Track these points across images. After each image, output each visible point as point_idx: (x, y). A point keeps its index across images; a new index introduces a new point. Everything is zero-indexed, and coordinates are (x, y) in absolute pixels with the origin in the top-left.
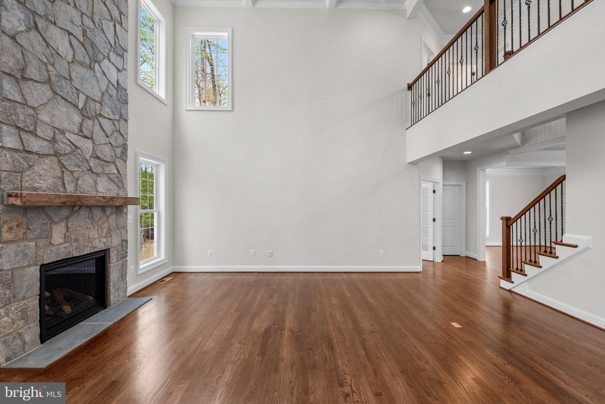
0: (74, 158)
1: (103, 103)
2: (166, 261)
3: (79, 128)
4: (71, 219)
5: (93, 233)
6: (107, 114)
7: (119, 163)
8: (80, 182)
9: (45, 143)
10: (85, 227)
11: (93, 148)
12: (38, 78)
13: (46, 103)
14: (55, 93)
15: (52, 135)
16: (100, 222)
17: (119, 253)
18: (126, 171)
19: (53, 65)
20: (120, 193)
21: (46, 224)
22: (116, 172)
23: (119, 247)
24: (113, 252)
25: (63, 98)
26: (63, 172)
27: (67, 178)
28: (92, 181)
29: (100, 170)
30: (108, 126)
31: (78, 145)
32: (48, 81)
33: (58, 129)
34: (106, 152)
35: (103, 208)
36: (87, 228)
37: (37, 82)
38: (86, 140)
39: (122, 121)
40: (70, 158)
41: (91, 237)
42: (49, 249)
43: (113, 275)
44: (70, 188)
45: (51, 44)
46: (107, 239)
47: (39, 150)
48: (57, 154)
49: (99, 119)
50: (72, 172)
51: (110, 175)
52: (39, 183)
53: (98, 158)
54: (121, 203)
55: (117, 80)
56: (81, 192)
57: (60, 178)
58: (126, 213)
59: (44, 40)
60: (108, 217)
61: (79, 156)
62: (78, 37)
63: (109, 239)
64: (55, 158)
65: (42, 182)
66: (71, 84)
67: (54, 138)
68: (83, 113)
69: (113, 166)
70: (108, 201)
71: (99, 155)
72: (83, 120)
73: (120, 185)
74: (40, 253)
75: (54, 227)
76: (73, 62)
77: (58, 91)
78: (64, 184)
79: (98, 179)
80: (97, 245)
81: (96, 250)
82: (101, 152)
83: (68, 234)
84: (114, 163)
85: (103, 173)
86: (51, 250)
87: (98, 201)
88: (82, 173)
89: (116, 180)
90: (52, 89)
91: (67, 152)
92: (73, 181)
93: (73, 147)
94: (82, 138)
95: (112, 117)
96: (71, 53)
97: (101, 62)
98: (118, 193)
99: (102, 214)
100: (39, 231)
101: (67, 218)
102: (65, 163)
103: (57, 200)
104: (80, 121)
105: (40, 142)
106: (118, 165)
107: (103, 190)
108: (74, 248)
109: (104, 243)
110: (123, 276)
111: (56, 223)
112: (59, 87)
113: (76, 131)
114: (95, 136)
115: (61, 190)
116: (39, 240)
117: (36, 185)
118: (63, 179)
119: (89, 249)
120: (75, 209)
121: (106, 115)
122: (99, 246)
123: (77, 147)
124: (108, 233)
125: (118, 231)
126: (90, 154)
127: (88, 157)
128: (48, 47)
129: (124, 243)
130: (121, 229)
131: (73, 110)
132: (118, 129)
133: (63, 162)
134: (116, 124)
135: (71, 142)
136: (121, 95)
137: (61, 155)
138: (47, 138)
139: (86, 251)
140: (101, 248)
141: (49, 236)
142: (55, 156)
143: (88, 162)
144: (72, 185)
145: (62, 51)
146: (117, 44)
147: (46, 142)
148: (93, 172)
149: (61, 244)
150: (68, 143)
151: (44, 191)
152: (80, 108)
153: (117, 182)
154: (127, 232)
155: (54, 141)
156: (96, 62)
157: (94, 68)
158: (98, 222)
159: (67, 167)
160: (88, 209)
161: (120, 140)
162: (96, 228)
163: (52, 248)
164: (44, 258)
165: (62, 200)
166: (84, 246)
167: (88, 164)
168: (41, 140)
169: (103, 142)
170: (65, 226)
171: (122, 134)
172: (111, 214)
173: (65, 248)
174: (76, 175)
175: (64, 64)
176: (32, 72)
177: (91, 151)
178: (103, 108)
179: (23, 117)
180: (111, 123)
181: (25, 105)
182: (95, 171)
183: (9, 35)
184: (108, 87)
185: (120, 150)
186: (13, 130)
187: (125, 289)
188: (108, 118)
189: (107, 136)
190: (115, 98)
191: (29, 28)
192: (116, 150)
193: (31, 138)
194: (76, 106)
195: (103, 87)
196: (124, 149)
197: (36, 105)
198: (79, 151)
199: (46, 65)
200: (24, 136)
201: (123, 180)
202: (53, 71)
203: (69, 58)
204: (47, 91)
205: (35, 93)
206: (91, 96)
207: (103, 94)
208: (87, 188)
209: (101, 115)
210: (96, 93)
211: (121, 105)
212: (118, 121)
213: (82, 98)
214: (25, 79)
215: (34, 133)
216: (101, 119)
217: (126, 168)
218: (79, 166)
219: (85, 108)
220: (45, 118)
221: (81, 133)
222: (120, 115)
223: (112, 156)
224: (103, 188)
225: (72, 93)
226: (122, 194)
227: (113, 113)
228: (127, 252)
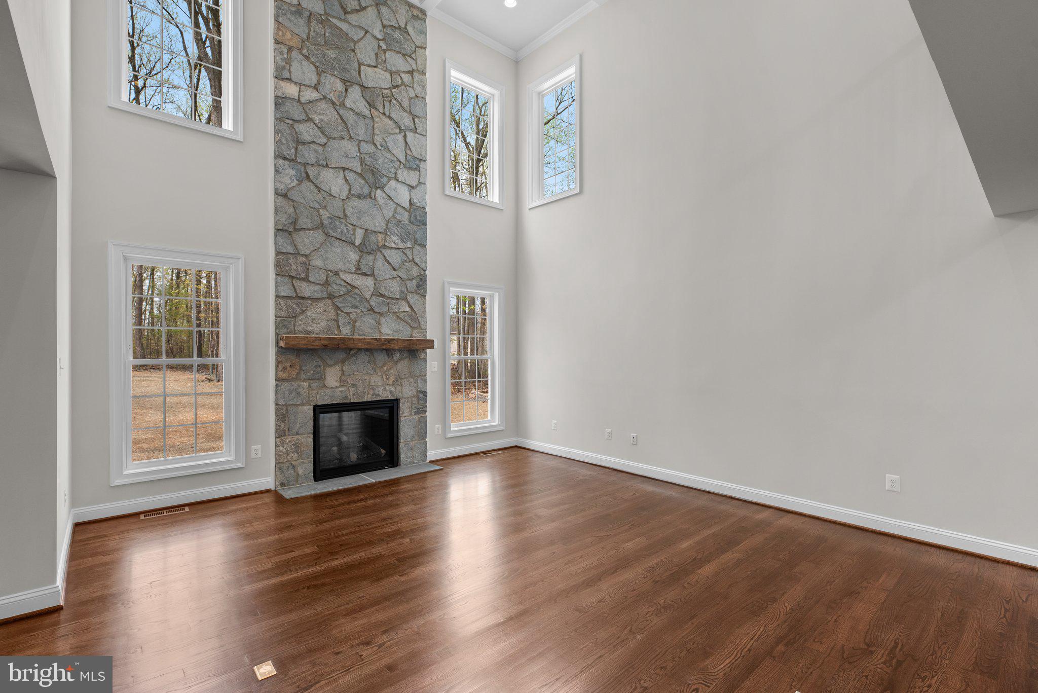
0: (350, 299)
1: (388, 233)
2: (502, 428)
3: (356, 266)
4: (347, 363)
5: (376, 379)
6: (394, 243)
7: (413, 299)
8: (357, 324)
9: (317, 288)
10: (365, 372)
11: (375, 285)
12: (310, 226)
13: (319, 248)
14: (328, 235)
15: (325, 278)
16: (385, 368)
17: (413, 407)
18: (425, 308)
19: (325, 208)
20: (414, 335)
21: (320, 366)
22: (408, 309)
23: (413, 399)
24: (403, 403)
25: (337, 238)
26: (338, 314)
27: (342, 320)
28: (373, 322)
29: (385, 309)
30: (395, 257)
31: (355, 284)
32: (321, 226)
33: (332, 272)
34: (394, 287)
35: (389, 352)
36: (367, 373)
37: (309, 229)
38: (365, 278)
39: (417, 247)
40: (345, 300)
41: (372, 383)
42: (322, 391)
43: (406, 430)
44: (346, 331)
45: (323, 188)
46: (395, 388)
47: (312, 295)
48: (331, 297)
49: (383, 251)
50: (348, 314)
51: (399, 314)
52: (312, 327)
53: (382, 295)
54: (402, 347)
55: (410, 200)
56: (359, 335)
57: (334, 320)
58: (425, 359)
59: (316, 186)
60: (396, 363)
61: (356, 296)
62: (355, 169)
63: (399, 388)
64: (329, 301)
65: (315, 325)
66: (346, 221)
67: (327, 281)
68: (364, 249)
69: (404, 303)
70: (383, 344)
71: (383, 291)
72: (361, 257)
73: (414, 325)
74: (314, 393)
75: (328, 369)
76: (348, 198)
77: (331, 233)
78: (339, 327)
79: (382, 319)
80: (380, 393)
81: (380, 398)
82: (385, 288)
83: (344, 378)
84: (405, 299)
85: (389, 312)
86: (325, 392)
87: (369, 343)
88: (361, 314)
89: (408, 319)
90: (324, 232)
91: (342, 293)
92: (349, 323)
93: (350, 288)
94: (360, 276)
95: (401, 245)
96: (346, 188)
97: (385, 185)
98: (412, 335)
99: (387, 358)
100: (312, 372)
101: (343, 362)
102: (340, 305)
103: (317, 343)
104: (358, 258)
105: (313, 287)
106: (412, 301)
107: (388, 331)
108: (351, 393)
109: (391, 392)
110: (422, 434)
111: (330, 366)
112: (331, 229)
113: (353, 270)
114: (376, 272)
115: (336, 332)
116: (312, 381)
117: (309, 328)
118: (336, 321)
119: (370, 396)
120: (352, 352)
121: (393, 245)
122: (384, 394)
123: (354, 287)
124: (397, 380)
125: (412, 380)
126: (370, 293)
127: (368, 296)
128: (320, 192)
129: (421, 395)
130: (416, 378)
131: (348, 248)
132: (411, 258)
133: (337, 304)
134: (408, 252)
135: (347, 283)
136: (415, 216)
137: (335, 297)
138: (319, 282)
139: (366, 398)
140: (386, 397)
141: (322, 378)
142: (329, 298)
143: (368, 301)
144: (348, 327)
145: (335, 190)
146: (408, 157)
147: (319, 286)
148: (374, 312)
149: (337, 387)
150: (343, 283)
151: (317, 334)
152: (357, 244)
153: (410, 321)
154: (426, 382)
155: (327, 283)
156: (377, 188)
157: (375, 196)
158: (382, 367)
159: (342, 309)
160: (368, 353)
161: (415, 271)
162: (379, 374)
163: (326, 391)
164: (318, 399)
165: (323, 343)
166: (364, 393)
167: (369, 303)
168: (313, 285)
169: (388, 277)
170: (340, 369)
171: (417, 264)
172: (401, 359)
173: (341, 391)
174: (353, 316)
175: (338, 204)
176: (304, 222)
177: (372, 289)
178: (387, 238)
179: (295, 266)
180: (400, 253)
181: (297, 254)
182: (377, 310)
183: (282, 194)
184: (395, 212)
185: (414, 283)
186: (286, 280)
187: (425, 453)
188: (395, 249)
189: (395, 270)
190: (407, 222)
191: (300, 182)
192: (409, 284)
193: (304, 285)
194: (352, 244)
195: (389, 214)
196: (422, 281)
197: (308, 252)
198: (357, 291)
199: (318, 210)
200: (297, 283)
201: (420, 319)
202: (325, 214)
203: (344, 195)
204: (319, 236)
205: (307, 241)
206: (372, 228)
207: (388, 222)
208: (367, 330)
209: (385, 246)
210: (378, 224)
211: (415, 228)
212: (412, 248)
213: (360, 233)
214: (297, 230)
215: (306, 279)
216: (385, 252)
217: (424, 303)
218: (357, 307)
219: (363, 243)
220: (318, 262)
221: (358, 271)
222: (413, 242)
223: (402, 292)
224: (389, 329)
225: (348, 231)
226: (417, 335)
227: (403, 241)
228: (426, 406)
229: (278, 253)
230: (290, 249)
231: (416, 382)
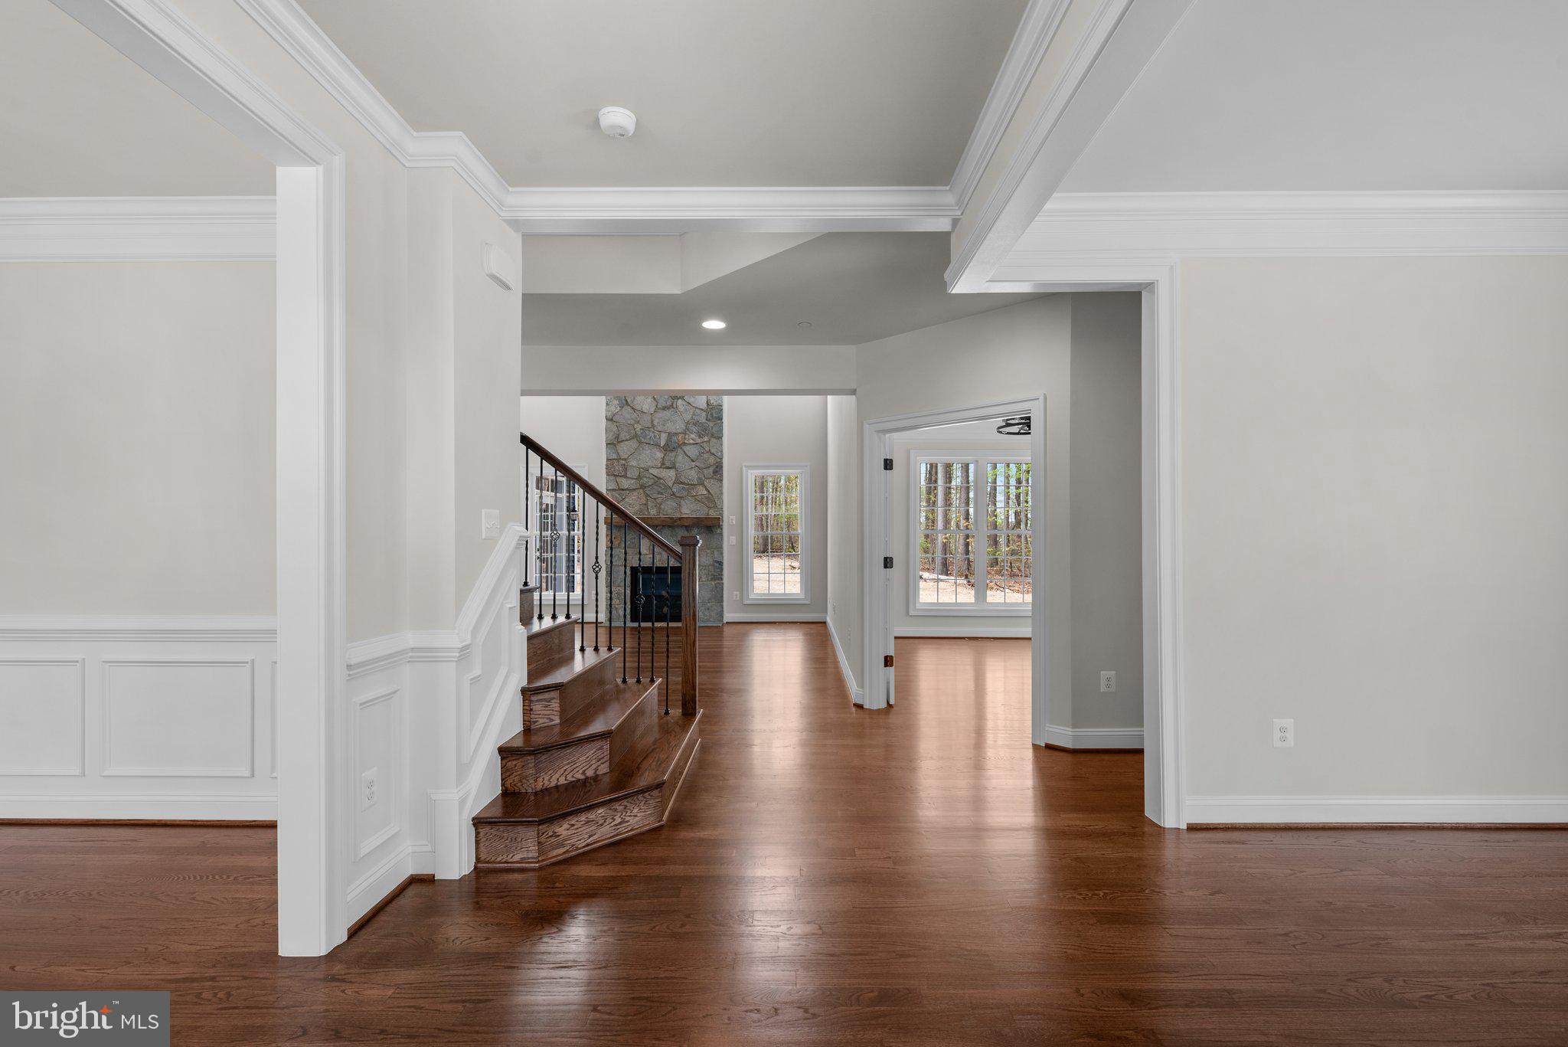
0: (657, 487)
1: (688, 433)
2: (808, 602)
3: (661, 462)
6: (693, 440)
7: (710, 484)
8: (662, 507)
11: (676, 475)
12: (628, 437)
13: (634, 453)
14: (640, 442)
15: (638, 474)
17: (708, 575)
18: (722, 490)
19: (639, 422)
20: (710, 513)
21: (634, 539)
22: (706, 492)
23: (710, 567)
25: (647, 444)
26: (647, 500)
27: (650, 505)
28: (675, 505)
29: (685, 493)
30: (692, 451)
31: (661, 476)
32: (636, 436)
33: (643, 469)
34: (692, 475)
35: (686, 528)
37: (627, 440)
38: (668, 470)
39: (714, 440)
40: (653, 488)
42: (636, 557)
44: (653, 512)
45: (637, 408)
47: (630, 487)
48: (642, 487)
50: (655, 499)
51: (696, 497)
53: (682, 483)
54: (700, 523)
55: (708, 403)
57: (645, 505)
58: (721, 534)
59: (633, 409)
61: (661, 485)
64: (641, 490)
66: (654, 430)
67: (639, 476)
68: (667, 448)
69: (701, 488)
71: (683, 479)
72: (665, 455)
73: (711, 505)
74: (630, 559)
76: (655, 411)
77: (643, 440)
78: (648, 509)
79: (683, 502)
82: (685, 477)
84: (703, 484)
85: (688, 495)
87: (663, 521)
88: (665, 499)
89: (704, 500)
90: (638, 441)
91: (650, 484)
92: (656, 506)
93: (656, 479)
94: (664, 470)
95: (699, 441)
96: (654, 404)
98: (708, 513)
102: (649, 493)
104: (663, 456)
105: (630, 482)
106: (708, 486)
107: (687, 511)
108: (657, 560)
110: (718, 598)
112: (643, 437)
113: (659, 465)
114: (677, 465)
116: (628, 549)
118: (647, 505)
119: (672, 563)
120: (658, 528)
121: (691, 441)
123: (660, 478)
125: (709, 551)
126: (672, 482)
127: (670, 484)
128: (635, 412)
129: (717, 565)
130: (713, 550)
131: (655, 449)
132: (707, 449)
133: (647, 492)
134: (705, 445)
135: (654, 476)
136: (712, 414)
137: (646, 487)
138: (634, 477)
141: (636, 547)
143: (670, 488)
144: (656, 509)
145: (645, 408)
147: (634, 480)
148: (676, 497)
149: (648, 555)
150: (651, 476)
152: (662, 445)
153: (707, 502)
154: (722, 553)
155: (639, 478)
156: (678, 398)
157: (677, 405)
159: (651, 496)
160: (670, 529)
161: (712, 460)
163: (640, 558)
164: (634, 563)
166: (667, 560)
167: (671, 490)
168: (630, 479)
169: (687, 467)
171: (713, 454)
173: (651, 559)
174: (659, 501)
175: (647, 418)
176: (624, 435)
177: (674, 479)
178: (687, 437)
179: (618, 468)
180: (698, 447)
181: (619, 459)
182: (678, 495)
183: (609, 419)
184: (694, 414)
185: (711, 470)
186: (612, 478)
187: (721, 615)
188: (693, 444)
189: (693, 461)
190: (704, 421)
191: (622, 407)
192: (705, 471)
193: (623, 480)
194: (658, 445)
195: (687, 417)
196: (718, 469)
197: (626, 457)
198: (661, 481)
199: (633, 425)
200: (618, 479)
201: (716, 500)
202: (638, 427)
203: (652, 410)
204: (634, 444)
205: (624, 449)
206: (674, 431)
207: (688, 423)
208: (670, 511)
209: (684, 444)
210: (678, 426)
211: (711, 424)
212: (709, 441)
213: (664, 436)
214: (619, 442)
215: (625, 476)
216: (684, 448)
217: (721, 486)
218: (662, 494)
219: (667, 445)
220: (634, 463)
221: (663, 466)
222: (710, 436)
223: (699, 478)
224: (688, 509)
225: (655, 436)
226: (713, 514)
227: (700, 437)
228: (722, 575)
229: (608, 460)
230: (614, 456)
231: (713, 553)
